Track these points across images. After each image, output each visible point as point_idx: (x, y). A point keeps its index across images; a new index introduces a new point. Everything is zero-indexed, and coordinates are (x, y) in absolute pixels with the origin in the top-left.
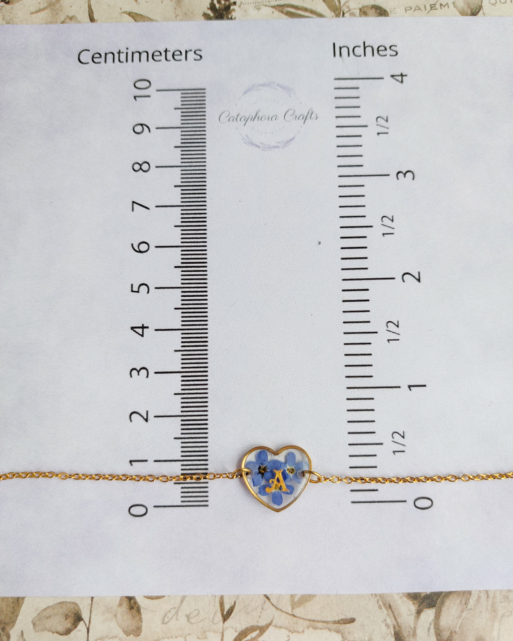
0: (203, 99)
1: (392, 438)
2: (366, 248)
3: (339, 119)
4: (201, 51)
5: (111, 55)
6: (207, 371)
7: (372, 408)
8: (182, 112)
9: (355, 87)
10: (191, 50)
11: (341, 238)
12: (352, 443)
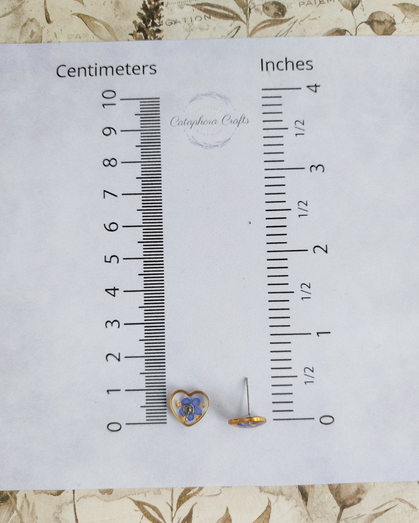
0: (158, 106)
1: (304, 372)
2: (285, 226)
3: (265, 123)
4: (155, 66)
5: (83, 70)
6: (164, 323)
7: (289, 350)
8: (141, 118)
9: (278, 96)
10: (147, 66)
11: (267, 219)
12: (274, 376)
